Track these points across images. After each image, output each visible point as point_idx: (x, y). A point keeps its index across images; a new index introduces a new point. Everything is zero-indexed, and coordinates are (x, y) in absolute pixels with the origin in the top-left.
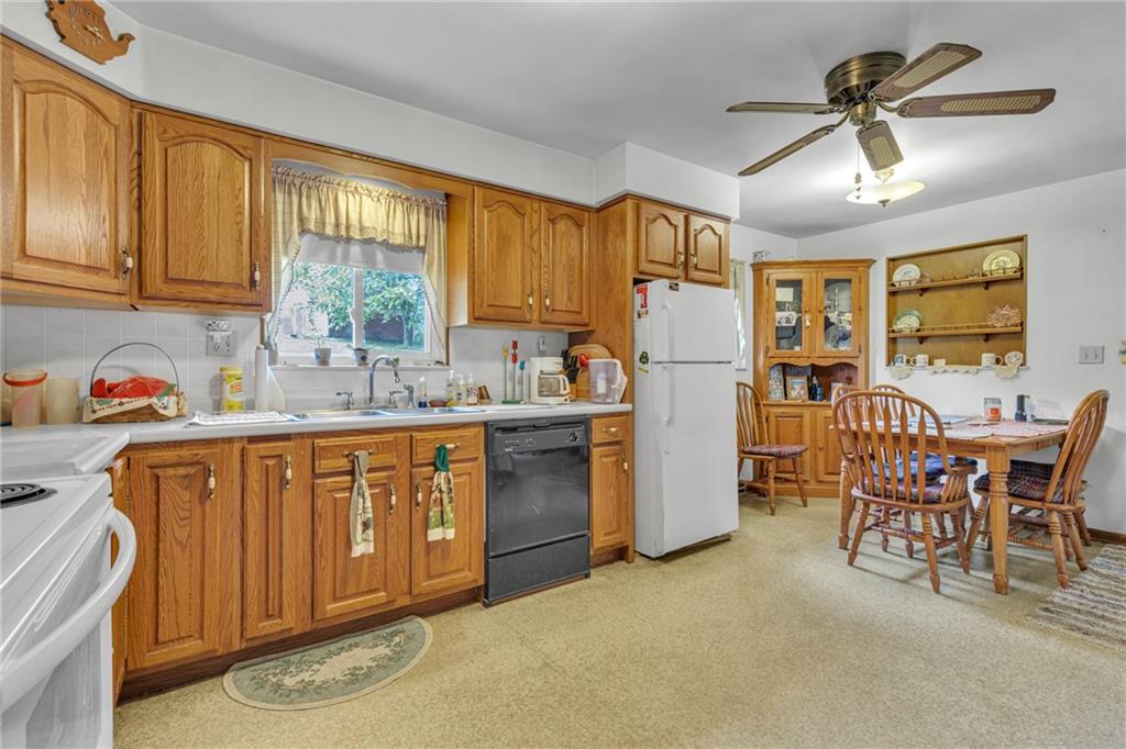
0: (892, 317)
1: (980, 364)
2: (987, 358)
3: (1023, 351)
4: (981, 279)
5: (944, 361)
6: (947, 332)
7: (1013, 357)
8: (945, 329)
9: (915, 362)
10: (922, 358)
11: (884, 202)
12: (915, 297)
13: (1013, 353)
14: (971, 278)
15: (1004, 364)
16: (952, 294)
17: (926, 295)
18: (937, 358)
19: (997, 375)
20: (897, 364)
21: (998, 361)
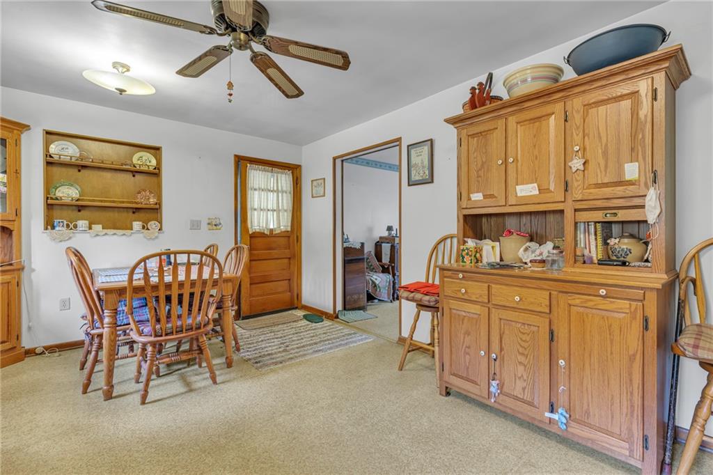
0: (49, 185)
1: (132, 229)
2: (137, 225)
3: (160, 223)
4: (133, 169)
5: (101, 226)
6: (103, 204)
7: (153, 225)
8: (102, 201)
9: (76, 226)
10: (82, 224)
11: (121, 91)
12: (74, 171)
13: (153, 222)
14: (124, 167)
15: (148, 229)
16: (108, 175)
17: (84, 172)
18: (95, 224)
19: (145, 237)
20: (57, 228)
21: (143, 227)
